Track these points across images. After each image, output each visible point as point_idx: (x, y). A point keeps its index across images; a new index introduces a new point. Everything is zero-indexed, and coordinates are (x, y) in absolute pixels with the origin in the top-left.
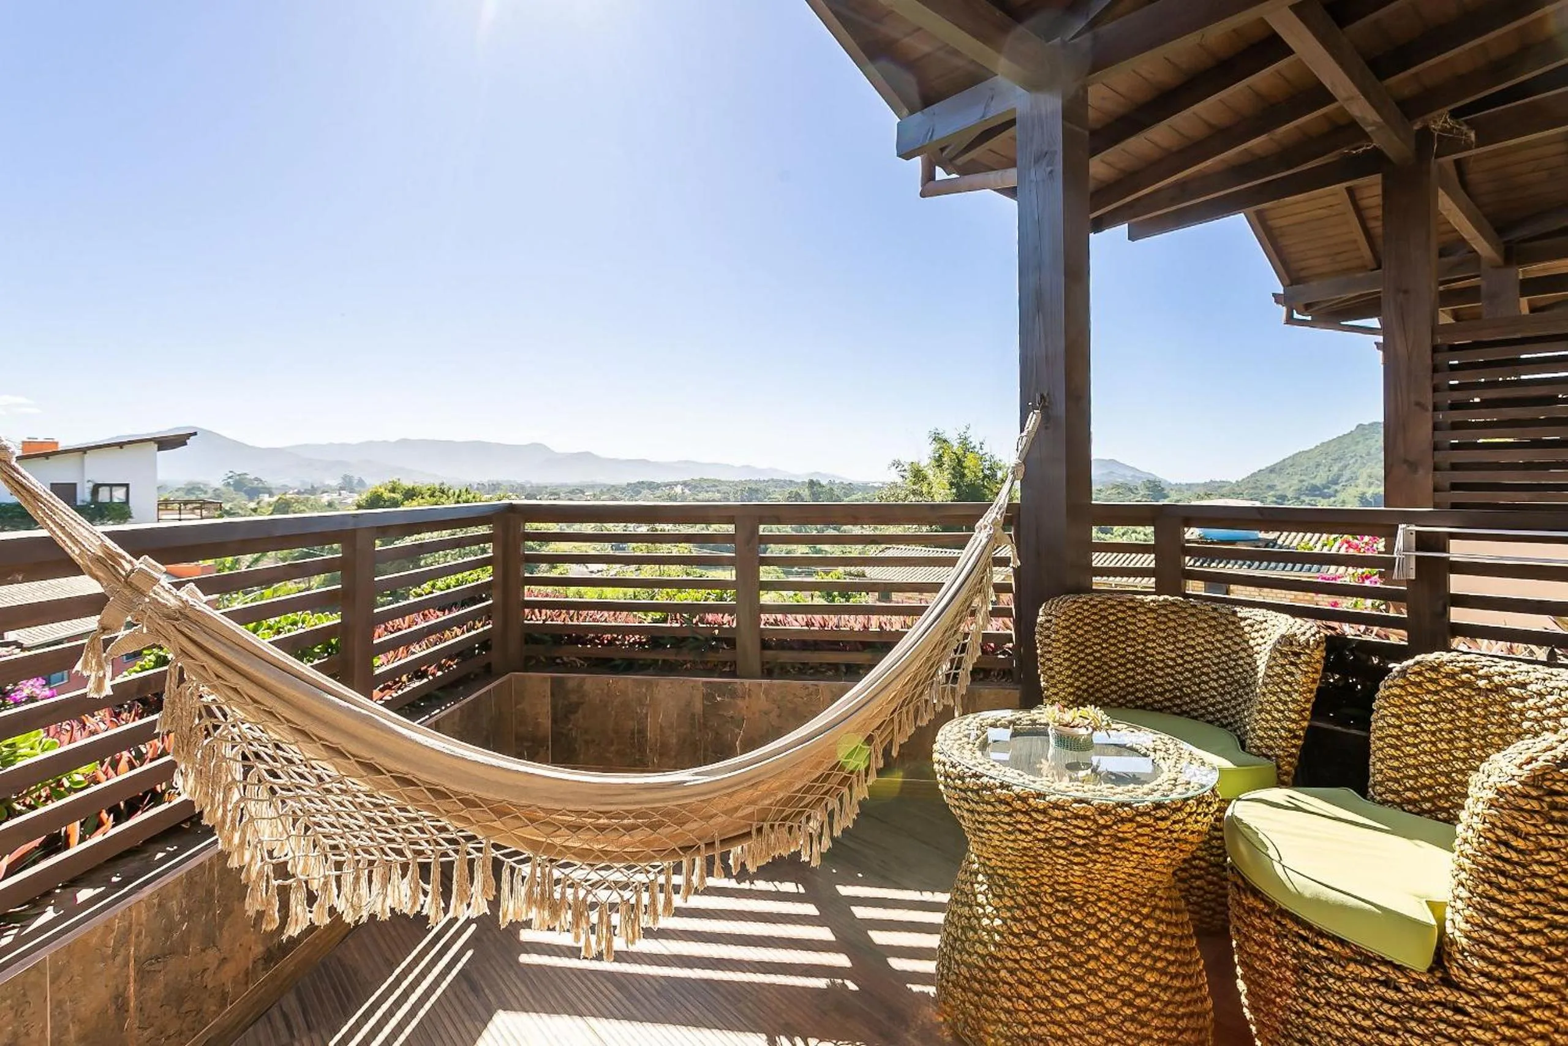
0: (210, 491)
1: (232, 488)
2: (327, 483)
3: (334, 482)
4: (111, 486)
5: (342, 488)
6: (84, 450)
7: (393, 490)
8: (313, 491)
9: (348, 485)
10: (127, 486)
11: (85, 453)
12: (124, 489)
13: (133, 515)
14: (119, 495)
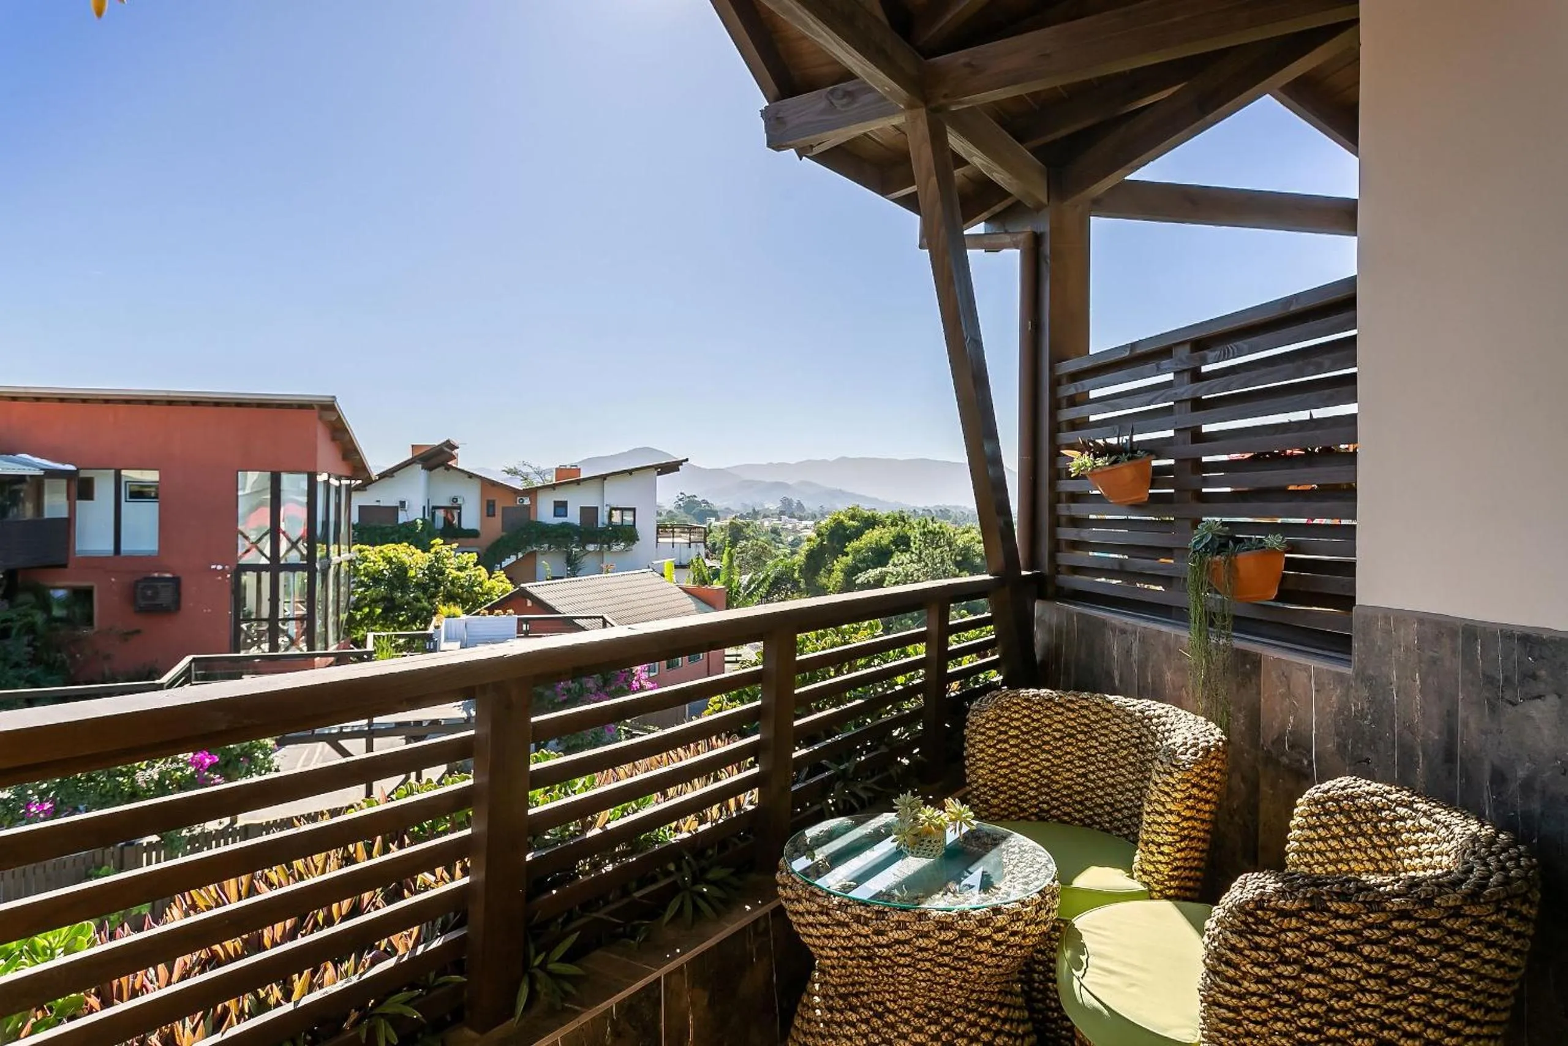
0: (664, 514)
1: (682, 510)
2: (766, 506)
3: (773, 506)
4: (622, 510)
5: (782, 513)
6: (604, 477)
7: (853, 518)
8: (755, 514)
9: (789, 510)
10: (634, 510)
11: (605, 479)
12: (631, 513)
13: (640, 537)
14: (628, 518)
